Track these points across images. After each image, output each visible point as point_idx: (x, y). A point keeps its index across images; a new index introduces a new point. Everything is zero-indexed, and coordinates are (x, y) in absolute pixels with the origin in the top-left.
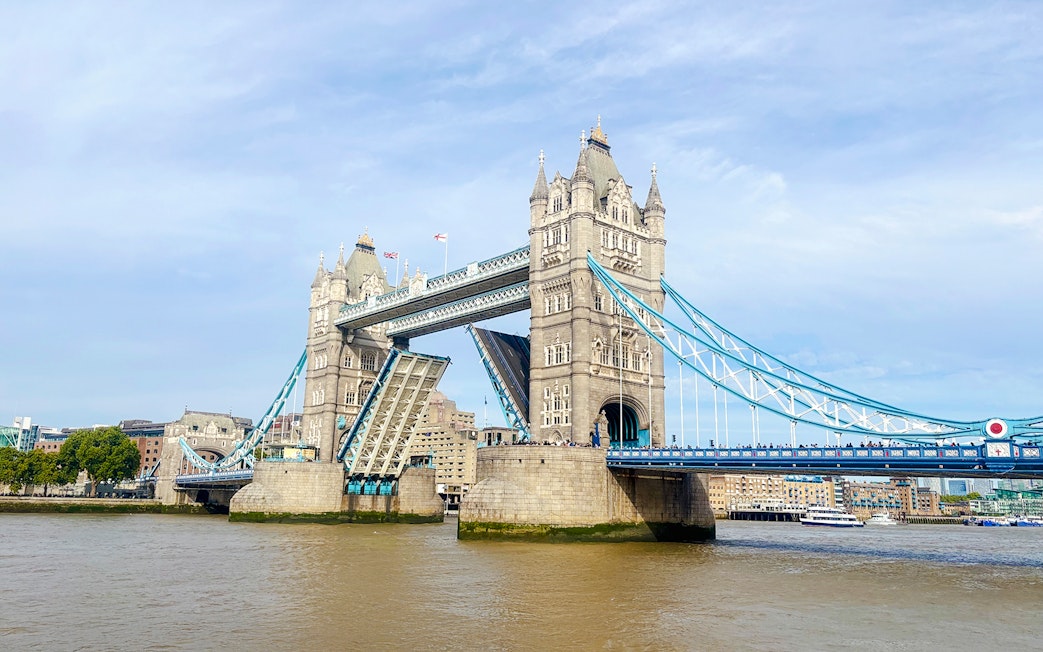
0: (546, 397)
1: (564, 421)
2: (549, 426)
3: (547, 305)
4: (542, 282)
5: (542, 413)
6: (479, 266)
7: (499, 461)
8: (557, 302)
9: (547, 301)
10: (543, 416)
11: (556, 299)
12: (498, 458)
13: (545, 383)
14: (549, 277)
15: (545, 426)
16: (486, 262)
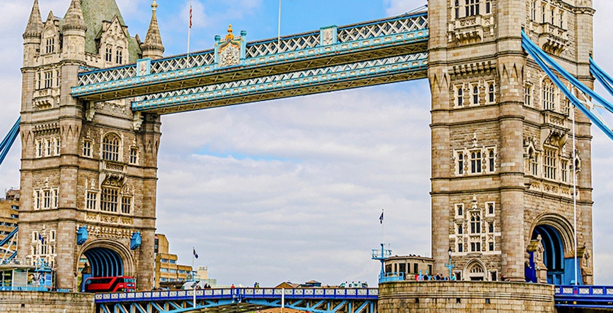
0: (457, 216)
1: (487, 247)
2: (464, 254)
3: (456, 95)
4: (448, 64)
5: (451, 236)
6: (339, 32)
7: (427, 300)
8: (471, 93)
9: (455, 89)
10: (452, 241)
11: (471, 87)
12: (427, 296)
13: (455, 198)
14: (459, 58)
15: (456, 253)
16: (349, 28)
